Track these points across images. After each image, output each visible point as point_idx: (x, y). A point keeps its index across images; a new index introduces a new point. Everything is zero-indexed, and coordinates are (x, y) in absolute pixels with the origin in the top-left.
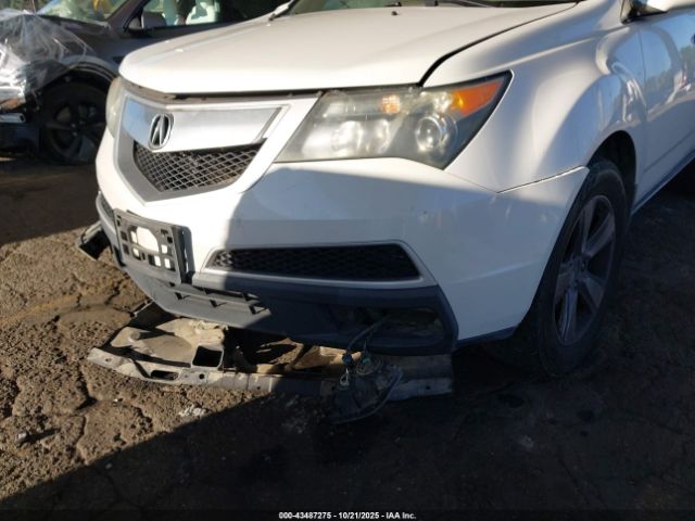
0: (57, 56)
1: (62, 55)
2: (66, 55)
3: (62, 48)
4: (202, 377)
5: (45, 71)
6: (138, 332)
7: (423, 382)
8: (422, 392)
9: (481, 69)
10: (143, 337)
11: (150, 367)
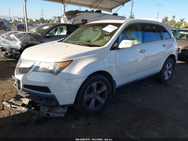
0: (28, 41)
1: (29, 41)
2: (30, 41)
3: (30, 40)
4: (21, 109)
5: (25, 44)
6: (14, 99)
7: (60, 114)
8: (59, 116)
9: (68, 59)
10: (15, 100)
11: (13, 106)
